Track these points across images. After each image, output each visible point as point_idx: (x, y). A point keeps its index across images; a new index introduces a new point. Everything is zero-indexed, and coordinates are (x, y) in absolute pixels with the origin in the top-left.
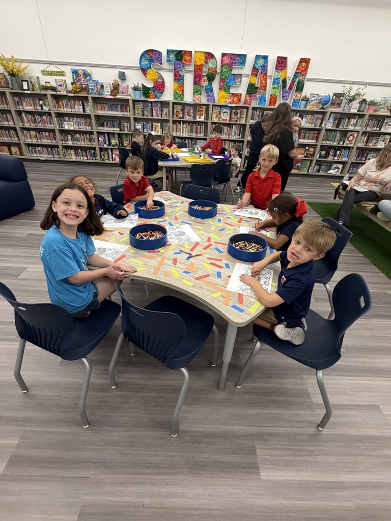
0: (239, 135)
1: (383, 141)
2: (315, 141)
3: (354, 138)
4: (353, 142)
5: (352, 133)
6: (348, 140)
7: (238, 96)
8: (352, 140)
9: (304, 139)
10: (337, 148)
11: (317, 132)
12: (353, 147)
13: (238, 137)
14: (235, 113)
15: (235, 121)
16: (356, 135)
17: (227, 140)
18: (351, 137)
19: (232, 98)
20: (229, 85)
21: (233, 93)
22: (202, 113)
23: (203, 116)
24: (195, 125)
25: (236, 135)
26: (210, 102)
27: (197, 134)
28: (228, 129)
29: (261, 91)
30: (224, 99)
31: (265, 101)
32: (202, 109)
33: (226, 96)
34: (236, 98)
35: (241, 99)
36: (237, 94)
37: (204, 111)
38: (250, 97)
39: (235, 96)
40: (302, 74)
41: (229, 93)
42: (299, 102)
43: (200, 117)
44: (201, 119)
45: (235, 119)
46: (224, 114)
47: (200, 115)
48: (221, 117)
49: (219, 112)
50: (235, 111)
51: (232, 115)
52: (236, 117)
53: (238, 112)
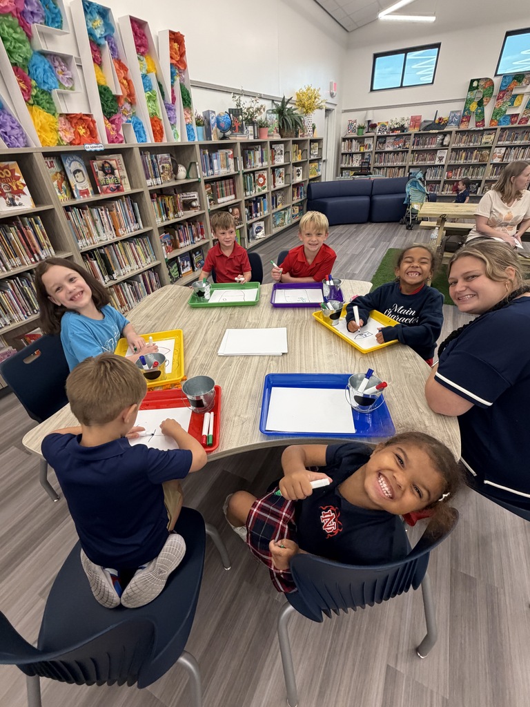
0: (137, 222)
1: (280, 177)
2: (233, 196)
3: (265, 180)
4: (266, 185)
5: (261, 172)
6: (259, 184)
7: (83, 120)
8: (264, 183)
9: (223, 197)
10: (255, 199)
11: (231, 181)
12: (268, 193)
13: (136, 226)
14: (103, 169)
15: (113, 191)
16: (265, 175)
18: (261, 179)
19: (72, 130)
20: (45, 88)
21: (67, 115)
22: (17, 186)
23: (24, 194)
24: (12, 229)
25: (131, 224)
26: (18, 147)
27: (35, 255)
28: (108, 213)
29: (127, 106)
30: (51, 132)
31: (144, 132)
32: (7, 173)
33: (54, 124)
34: (81, 127)
35: (95, 128)
36: (81, 118)
37: (19, 178)
38: (112, 122)
39: (77, 123)
40: (179, 68)
41: (57, 116)
42: (193, 129)
43: (12, 200)
44: (20, 205)
45: (112, 186)
46: (76, 175)
47: (10, 196)
48: (74, 188)
49: (58, 175)
50: (103, 165)
51: (97, 175)
52: (110, 178)
53: (111, 165)
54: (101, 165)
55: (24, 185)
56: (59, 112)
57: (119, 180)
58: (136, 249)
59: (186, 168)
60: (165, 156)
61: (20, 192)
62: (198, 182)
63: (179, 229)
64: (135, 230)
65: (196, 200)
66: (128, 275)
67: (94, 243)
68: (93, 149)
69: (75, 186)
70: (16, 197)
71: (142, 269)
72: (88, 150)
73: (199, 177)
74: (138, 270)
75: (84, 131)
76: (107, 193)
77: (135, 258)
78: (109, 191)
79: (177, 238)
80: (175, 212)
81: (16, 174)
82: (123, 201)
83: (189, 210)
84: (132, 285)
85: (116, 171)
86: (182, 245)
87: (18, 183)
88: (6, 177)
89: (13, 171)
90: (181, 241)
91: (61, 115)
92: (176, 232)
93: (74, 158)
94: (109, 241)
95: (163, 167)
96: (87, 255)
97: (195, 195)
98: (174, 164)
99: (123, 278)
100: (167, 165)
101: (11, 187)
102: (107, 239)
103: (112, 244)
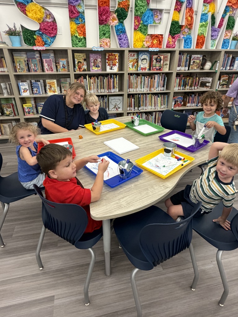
0: (163, 86)
7: (159, 38)
13: (162, 89)
14: (156, 59)
15: (157, 70)
17: (148, 94)
19: (151, 41)
20: (146, 24)
21: (151, 35)
22: (115, 62)
23: (116, 66)
24: (106, 78)
25: (160, 87)
26: (124, 47)
27: (110, 90)
28: (150, 79)
29: (186, 30)
30: (140, 42)
31: (191, 43)
32: (114, 57)
33: (143, 39)
34: (155, 40)
35: (162, 41)
36: (157, 36)
37: (117, 59)
38: (173, 38)
39: (154, 38)
40: (233, 7)
41: (146, 35)
42: (229, 42)
43: (112, 67)
44: (113, 70)
45: (158, 68)
46: (143, 61)
47: (111, 66)
48: (139, 66)
49: (135, 60)
50: (157, 57)
51: (153, 62)
52: (158, 64)
53: (160, 58)
54: (156, 58)
55: (117, 62)
56: (148, 34)
57: (162, 65)
58: (157, 99)
59: (212, 63)
60: (199, 56)
61: (115, 65)
62: (215, 73)
63: (191, 96)
64: (161, 90)
65: (210, 82)
66: (148, 110)
67: (136, 91)
68: (153, 50)
69: (140, 65)
70: (113, 66)
71: (156, 110)
72: (150, 50)
73: (217, 69)
74: (154, 110)
75: (156, 42)
76: (154, 70)
77: (155, 103)
78: (155, 70)
79: (187, 101)
80: (191, 86)
81: (116, 58)
82: (160, 75)
83: (203, 87)
84: (147, 116)
85: (162, 61)
86: (188, 105)
87: (116, 61)
88: (113, 59)
89: (116, 57)
90: (189, 102)
91: (148, 35)
92: (188, 97)
93: (145, 53)
94: (144, 92)
95: (194, 62)
96: (131, 96)
97: (210, 79)
98: (204, 61)
99: (144, 111)
100: (198, 61)
101: (113, 62)
102: (143, 91)
103: (145, 94)
